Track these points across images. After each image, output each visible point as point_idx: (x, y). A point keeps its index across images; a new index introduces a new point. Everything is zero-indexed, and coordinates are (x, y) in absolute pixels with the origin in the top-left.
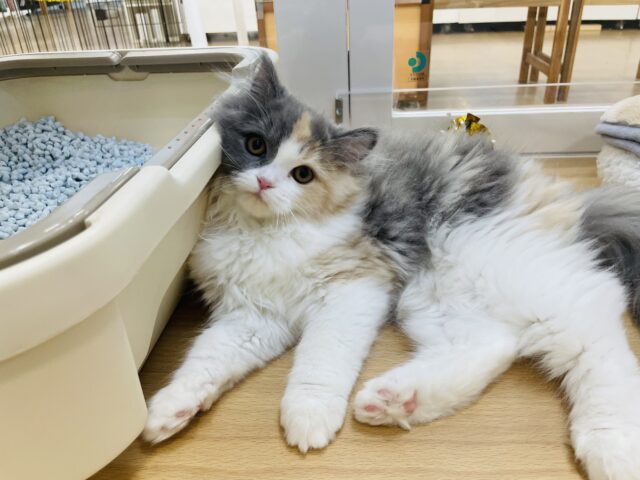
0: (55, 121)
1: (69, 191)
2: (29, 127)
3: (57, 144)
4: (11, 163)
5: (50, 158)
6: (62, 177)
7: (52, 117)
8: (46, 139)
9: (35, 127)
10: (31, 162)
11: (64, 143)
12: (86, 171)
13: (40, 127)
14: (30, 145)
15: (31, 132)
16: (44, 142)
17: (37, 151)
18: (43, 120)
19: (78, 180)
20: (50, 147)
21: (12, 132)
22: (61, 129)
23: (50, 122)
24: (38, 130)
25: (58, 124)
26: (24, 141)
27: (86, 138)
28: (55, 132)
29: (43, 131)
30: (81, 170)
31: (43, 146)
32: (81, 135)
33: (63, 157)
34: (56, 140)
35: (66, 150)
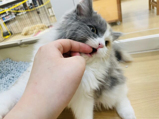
0: (10, 59)
1: (11, 81)
2: (3, 62)
3: (9, 66)
5: (8, 70)
7: (9, 58)
10: (4, 72)
11: (11, 66)
12: (15, 74)
13: (6, 61)
15: (4, 63)
16: (6, 66)
17: (5, 69)
19: (13, 77)
20: (8, 67)
22: (11, 61)
23: (8, 60)
24: (5, 62)
25: (10, 60)
26: (2, 66)
27: (17, 63)
28: (9, 62)
29: (7, 63)
30: (14, 74)
31: (6, 67)
32: (16, 62)
33: (11, 70)
34: (9, 65)
35: (12, 68)
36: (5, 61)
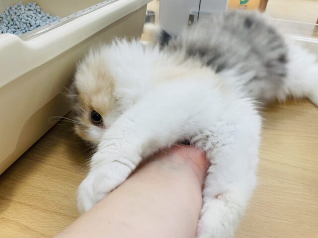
0: (37, 5)
2: (22, 7)
3: (34, 18)
4: (9, 25)
5: (28, 25)
7: (35, 3)
8: (29, 15)
9: (25, 7)
10: (19, 26)
11: (37, 18)
13: (28, 7)
14: (20, 17)
15: (23, 9)
16: (28, 16)
17: (23, 20)
18: (30, 4)
20: (30, 19)
21: (13, 8)
22: (39, 10)
23: (34, 6)
25: (37, 7)
26: (18, 14)
27: (51, 17)
28: (35, 11)
29: (29, 10)
31: (27, 18)
32: (48, 15)
33: (35, 26)
34: (34, 15)
35: (38, 22)
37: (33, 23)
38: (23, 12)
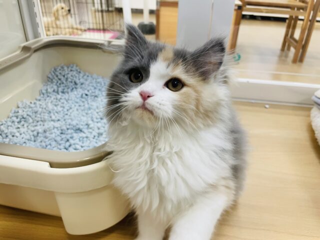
0: (77, 66)
1: (84, 100)
2: (66, 68)
3: (77, 78)
4: (58, 84)
5: (74, 83)
6: (80, 94)
7: (75, 65)
8: (73, 75)
10: (66, 84)
11: (80, 77)
12: (90, 91)
13: (70, 68)
14: (66, 76)
15: (66, 70)
16: (72, 76)
17: (69, 80)
18: (72, 65)
19: (86, 95)
20: (75, 79)
21: (58, 70)
22: (79, 70)
23: (75, 67)
24: (69, 70)
25: (78, 68)
26: (63, 74)
27: (90, 75)
28: (76, 71)
29: (71, 71)
31: (72, 78)
32: (87, 74)
33: (80, 84)
34: (77, 75)
35: (81, 81)
36: (68, 68)
37: (78, 81)
38: (67, 72)
